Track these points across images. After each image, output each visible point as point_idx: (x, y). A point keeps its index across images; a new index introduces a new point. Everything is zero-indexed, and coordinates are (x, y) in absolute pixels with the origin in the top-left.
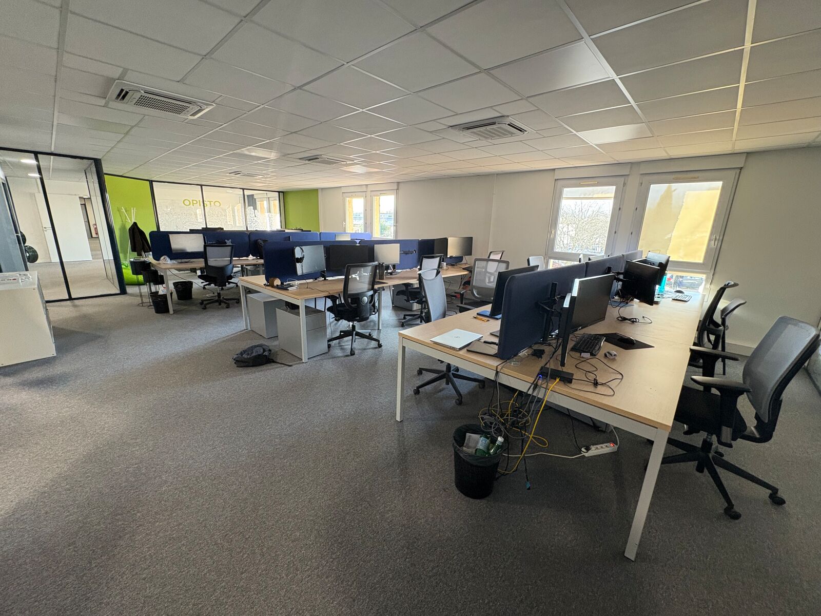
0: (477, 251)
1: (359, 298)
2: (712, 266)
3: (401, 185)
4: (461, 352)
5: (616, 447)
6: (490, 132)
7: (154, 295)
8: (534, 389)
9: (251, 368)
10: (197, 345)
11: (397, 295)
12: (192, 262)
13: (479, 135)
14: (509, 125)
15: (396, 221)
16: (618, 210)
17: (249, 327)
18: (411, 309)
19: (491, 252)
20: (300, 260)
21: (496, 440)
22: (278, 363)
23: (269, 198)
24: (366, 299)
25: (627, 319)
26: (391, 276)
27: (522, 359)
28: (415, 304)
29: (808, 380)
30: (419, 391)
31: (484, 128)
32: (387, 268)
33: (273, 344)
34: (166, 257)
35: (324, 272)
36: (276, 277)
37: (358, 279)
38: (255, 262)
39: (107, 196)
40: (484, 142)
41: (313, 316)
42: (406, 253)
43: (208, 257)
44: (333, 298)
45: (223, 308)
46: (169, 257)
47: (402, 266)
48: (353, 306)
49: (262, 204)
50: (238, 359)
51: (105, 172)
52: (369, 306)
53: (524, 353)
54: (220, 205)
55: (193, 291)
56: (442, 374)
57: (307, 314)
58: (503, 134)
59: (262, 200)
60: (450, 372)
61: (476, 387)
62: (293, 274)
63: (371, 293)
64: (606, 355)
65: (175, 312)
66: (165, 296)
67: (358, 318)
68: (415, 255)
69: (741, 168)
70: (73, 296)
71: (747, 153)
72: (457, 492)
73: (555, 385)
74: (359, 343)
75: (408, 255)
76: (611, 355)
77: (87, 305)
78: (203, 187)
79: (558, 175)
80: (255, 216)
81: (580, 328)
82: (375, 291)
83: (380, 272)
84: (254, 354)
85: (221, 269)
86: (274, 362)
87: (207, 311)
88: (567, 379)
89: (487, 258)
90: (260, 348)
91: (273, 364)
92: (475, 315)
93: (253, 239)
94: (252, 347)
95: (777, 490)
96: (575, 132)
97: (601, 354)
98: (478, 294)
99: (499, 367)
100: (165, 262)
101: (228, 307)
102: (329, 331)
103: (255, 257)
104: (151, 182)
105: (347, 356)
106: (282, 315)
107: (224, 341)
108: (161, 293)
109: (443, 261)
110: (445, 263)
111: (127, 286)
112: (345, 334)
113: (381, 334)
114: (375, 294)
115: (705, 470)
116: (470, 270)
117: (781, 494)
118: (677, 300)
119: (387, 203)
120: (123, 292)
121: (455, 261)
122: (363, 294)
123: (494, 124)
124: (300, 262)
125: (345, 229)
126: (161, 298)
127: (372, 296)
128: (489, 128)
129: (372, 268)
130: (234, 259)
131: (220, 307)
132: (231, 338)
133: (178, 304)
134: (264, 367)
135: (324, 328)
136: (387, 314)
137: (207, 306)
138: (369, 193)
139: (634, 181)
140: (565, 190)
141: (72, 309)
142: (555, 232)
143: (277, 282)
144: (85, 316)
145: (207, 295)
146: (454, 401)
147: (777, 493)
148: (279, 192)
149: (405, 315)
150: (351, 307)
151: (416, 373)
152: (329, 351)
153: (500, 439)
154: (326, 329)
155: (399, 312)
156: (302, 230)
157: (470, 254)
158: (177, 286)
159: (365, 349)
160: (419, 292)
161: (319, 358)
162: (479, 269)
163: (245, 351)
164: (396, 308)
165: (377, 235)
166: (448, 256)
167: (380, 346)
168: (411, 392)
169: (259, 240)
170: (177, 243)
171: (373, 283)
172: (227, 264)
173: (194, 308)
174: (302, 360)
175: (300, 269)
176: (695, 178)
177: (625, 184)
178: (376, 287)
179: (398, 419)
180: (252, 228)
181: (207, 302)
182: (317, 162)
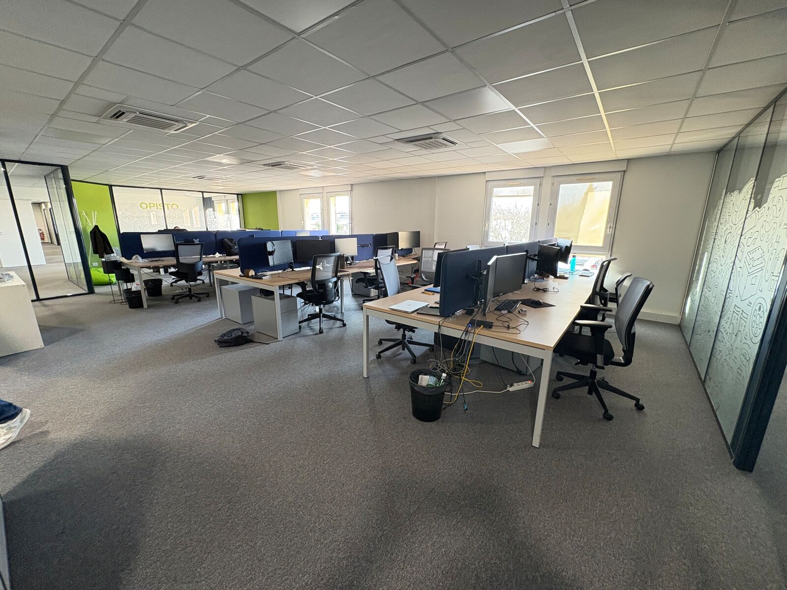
0: (424, 243)
1: (325, 284)
2: (609, 250)
3: (355, 188)
4: (413, 315)
5: (533, 383)
6: (429, 144)
7: (128, 291)
8: (466, 334)
9: (234, 347)
10: (178, 332)
11: (356, 282)
12: (162, 260)
13: (419, 146)
14: (443, 139)
15: (352, 219)
16: (537, 205)
17: (224, 316)
18: (368, 296)
19: (436, 243)
20: (272, 253)
21: (442, 376)
22: (257, 342)
23: (227, 200)
24: (331, 285)
25: (540, 289)
26: (350, 266)
27: (457, 317)
28: (372, 289)
29: (680, 333)
30: (381, 356)
31: (424, 141)
32: (347, 259)
33: (250, 329)
34: (138, 256)
35: (291, 263)
36: (250, 268)
37: (321, 268)
38: (223, 258)
39: (75, 201)
40: (425, 152)
41: (286, 300)
42: (363, 246)
43: (179, 255)
44: (302, 285)
45: (194, 302)
46: (140, 256)
47: (360, 256)
48: (320, 291)
49: (220, 207)
50: (221, 340)
51: (71, 178)
52: (334, 291)
53: (459, 312)
54: (178, 207)
55: (162, 288)
56: (397, 342)
57: (281, 299)
58: (439, 145)
59: (220, 202)
60: (405, 339)
61: (427, 350)
62: (265, 265)
63: (335, 279)
64: (519, 312)
65: (149, 307)
66: (139, 292)
67: (325, 302)
68: (370, 249)
69: (625, 171)
70: (41, 297)
71: (628, 159)
72: (414, 418)
73: (480, 330)
74: (326, 324)
75: (364, 248)
76: (523, 311)
77: (58, 305)
78: (163, 190)
79: (488, 177)
80: (215, 218)
81: (502, 294)
82: (339, 278)
83: (342, 262)
84: (233, 336)
85: (193, 266)
86: (252, 341)
87: (179, 305)
88: (489, 326)
89: (433, 247)
90: (239, 331)
91: (252, 343)
92: (423, 291)
93: (219, 238)
94: (230, 331)
95: (639, 400)
96: (495, 145)
97: (516, 312)
98: (425, 278)
99: (441, 322)
100: (137, 261)
101: (199, 301)
102: (299, 314)
103: (221, 255)
104: (111, 186)
105: (317, 334)
106: (258, 302)
107: (202, 328)
108: (134, 289)
109: (395, 253)
110: (397, 255)
111: (94, 287)
112: (313, 316)
113: (345, 317)
114: (338, 280)
115: (594, 393)
116: (419, 259)
117: (641, 402)
118: (582, 276)
119: (342, 204)
120: (91, 291)
121: (406, 253)
122: (328, 280)
123: (431, 138)
124: (272, 255)
125: (304, 227)
126: (135, 294)
127: (336, 283)
128: (427, 141)
129: (335, 259)
130: (203, 256)
131: (191, 301)
132: (209, 325)
133: (150, 300)
134: (244, 346)
135: (295, 310)
136: (348, 301)
137: (180, 300)
138: (325, 195)
139: (547, 182)
140: (495, 189)
141: (43, 308)
142: (489, 225)
143: (252, 273)
144: (58, 315)
145: (177, 291)
146: (410, 361)
147: (639, 402)
148: (237, 194)
149: (364, 300)
150: (320, 292)
151: (377, 343)
152: (300, 331)
153: (444, 375)
154: (297, 312)
155: (359, 299)
156: (262, 229)
157: (419, 246)
158: (147, 283)
159: (331, 328)
160: (376, 279)
161: (291, 337)
162: (426, 259)
163: (224, 335)
164: (355, 295)
165: (333, 232)
166: (400, 248)
167: (344, 325)
168: (373, 357)
169: (225, 239)
170: (148, 243)
171: (336, 271)
172: (197, 261)
173: (166, 303)
174: (277, 339)
175: (272, 260)
176: (592, 179)
177: (541, 184)
178: (339, 274)
179: (365, 376)
180: (213, 228)
181: (178, 297)
182: (279, 168)
